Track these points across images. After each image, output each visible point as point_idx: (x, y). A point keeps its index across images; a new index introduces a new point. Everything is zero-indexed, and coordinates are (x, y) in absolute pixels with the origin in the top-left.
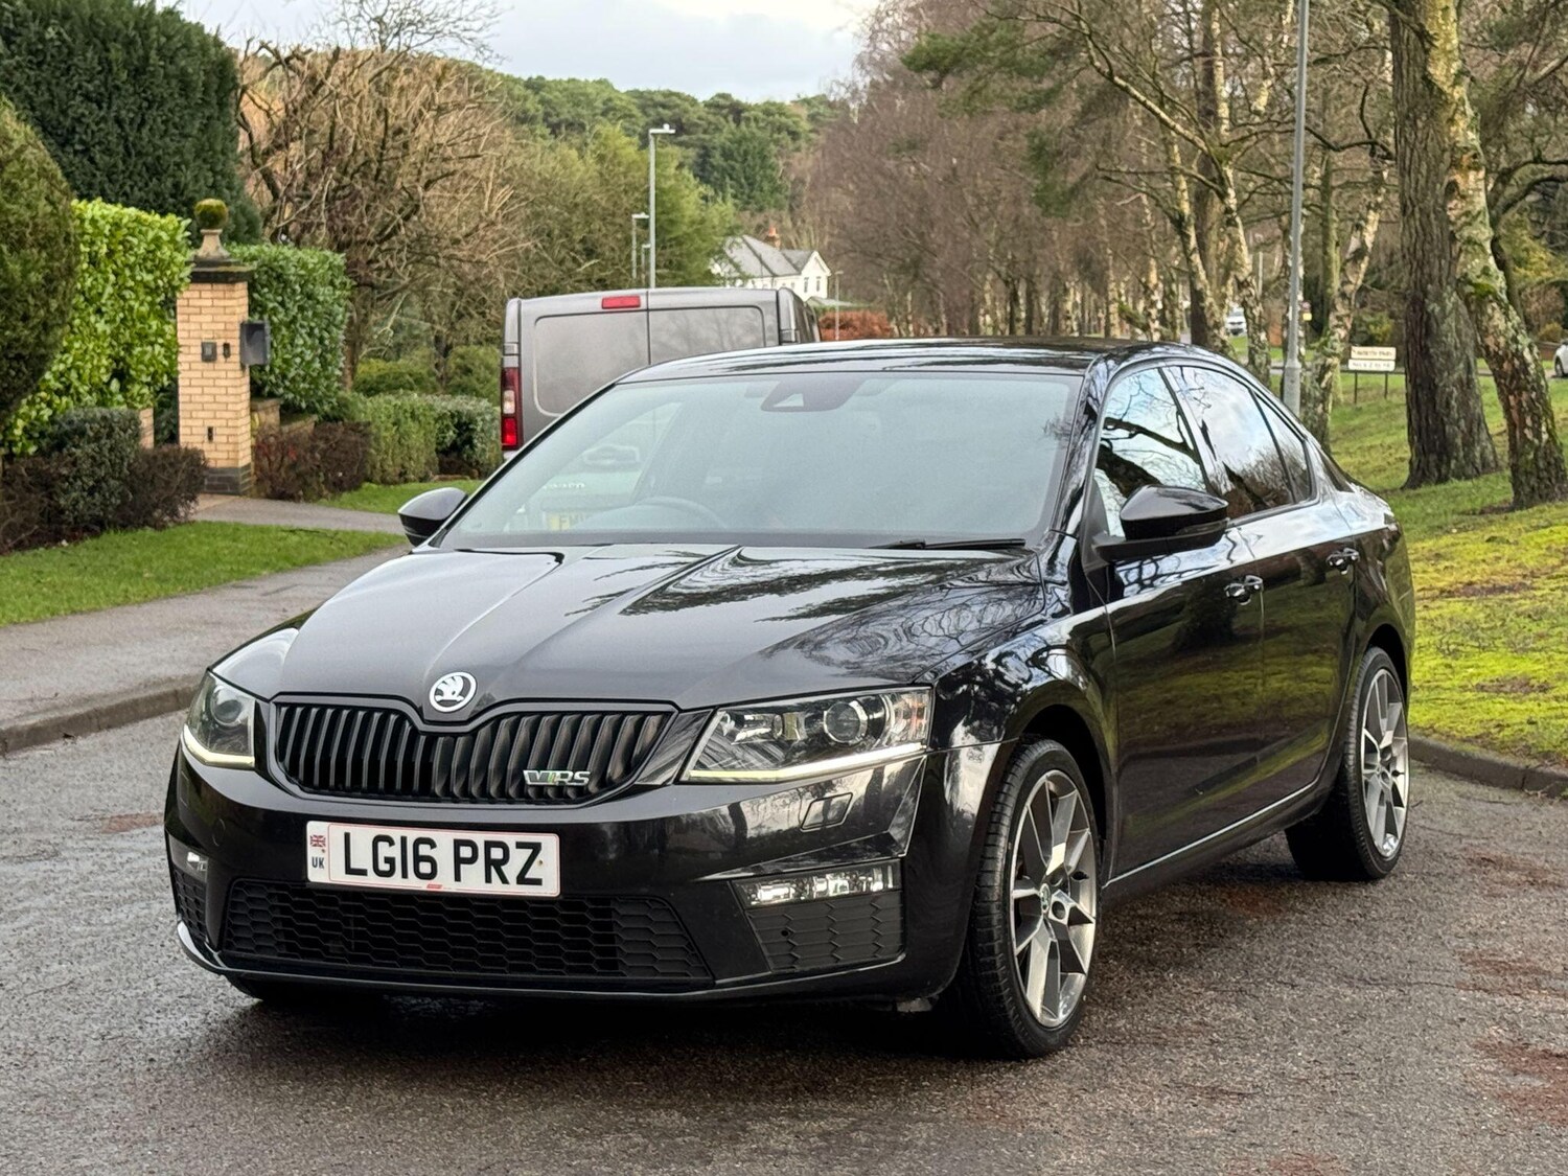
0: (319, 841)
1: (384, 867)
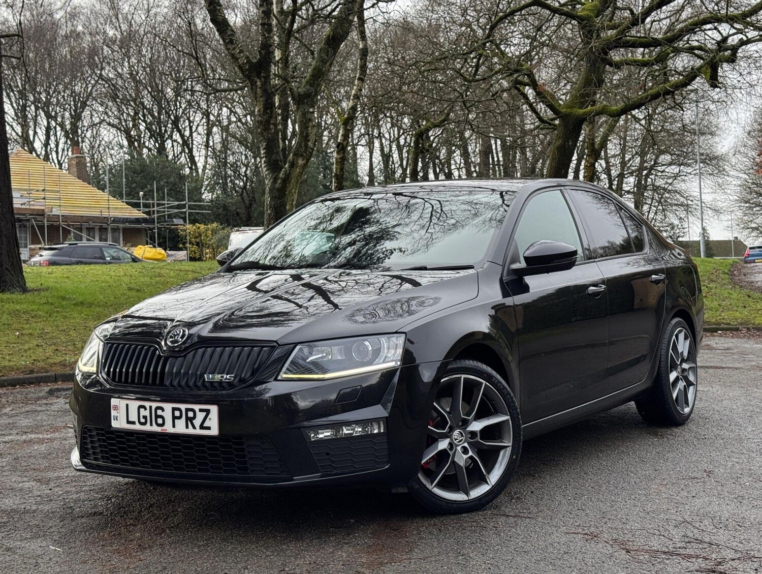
0: (116, 408)
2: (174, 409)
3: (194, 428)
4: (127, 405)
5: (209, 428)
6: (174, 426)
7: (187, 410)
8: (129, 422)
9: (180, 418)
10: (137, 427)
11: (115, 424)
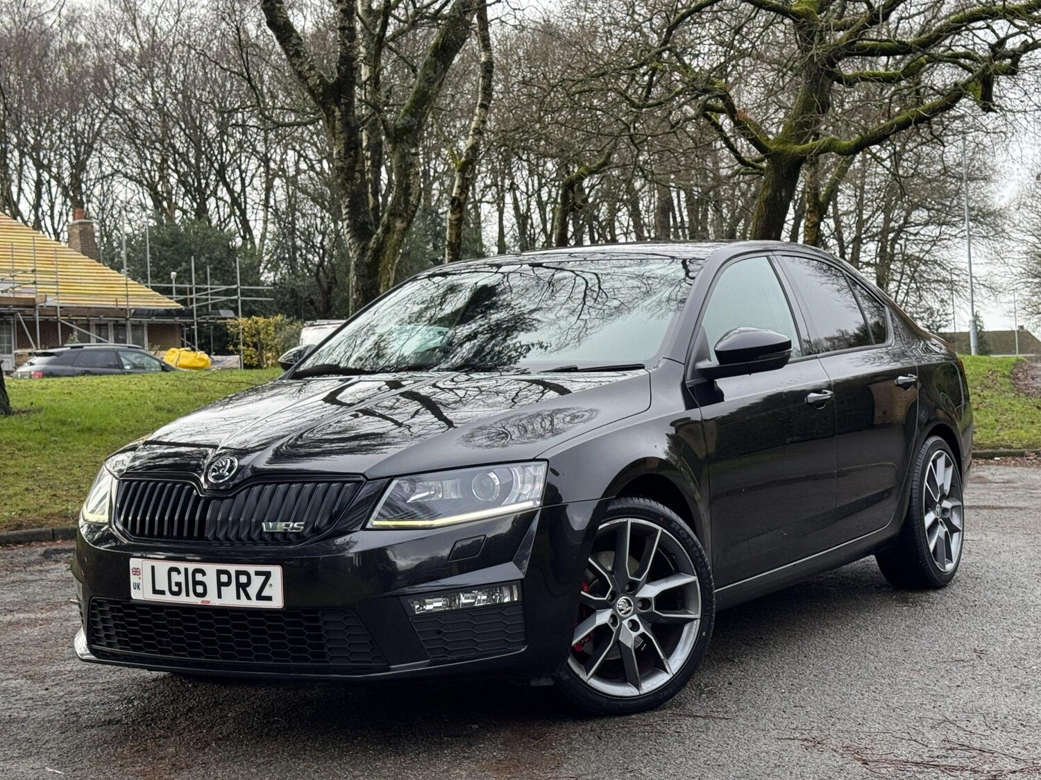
0: (137, 572)
1: (175, 589)
2: (219, 572)
3: (249, 598)
4: (153, 568)
5: (269, 598)
6: (220, 596)
7: (238, 573)
8: (155, 592)
9: (228, 584)
10: (168, 598)
11: (136, 595)
